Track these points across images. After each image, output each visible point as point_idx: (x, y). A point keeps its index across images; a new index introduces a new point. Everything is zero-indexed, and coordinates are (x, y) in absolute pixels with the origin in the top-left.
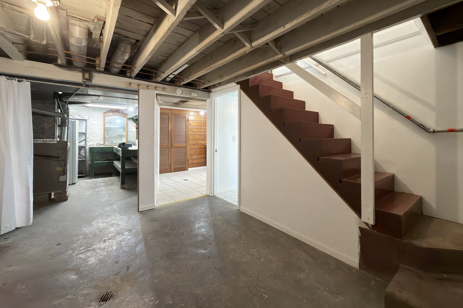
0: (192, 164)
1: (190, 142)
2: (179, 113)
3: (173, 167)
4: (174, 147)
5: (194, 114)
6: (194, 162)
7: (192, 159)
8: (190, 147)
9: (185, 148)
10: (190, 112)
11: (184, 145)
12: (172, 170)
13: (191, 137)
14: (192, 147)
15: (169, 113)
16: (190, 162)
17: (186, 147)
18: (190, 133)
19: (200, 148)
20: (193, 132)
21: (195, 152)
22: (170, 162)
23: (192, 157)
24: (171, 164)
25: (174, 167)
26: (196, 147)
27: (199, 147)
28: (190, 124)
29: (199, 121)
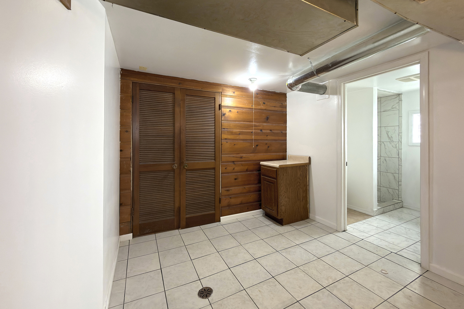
0: (229, 206)
1: (225, 157)
2: (200, 89)
3: (185, 216)
4: (187, 170)
5: (234, 93)
6: (233, 201)
7: (228, 195)
8: (224, 168)
9: (212, 172)
10: (225, 88)
11: (210, 163)
12: (183, 222)
13: (226, 145)
14: (230, 169)
15: (174, 89)
16: (224, 202)
17: (214, 168)
18: (224, 136)
19: (247, 170)
20: (232, 133)
21: (236, 179)
22: (177, 205)
23: (228, 191)
24: (179, 208)
25: (188, 216)
26: (237, 169)
27: (246, 168)
28: (225, 114)
29: (244, 110)
